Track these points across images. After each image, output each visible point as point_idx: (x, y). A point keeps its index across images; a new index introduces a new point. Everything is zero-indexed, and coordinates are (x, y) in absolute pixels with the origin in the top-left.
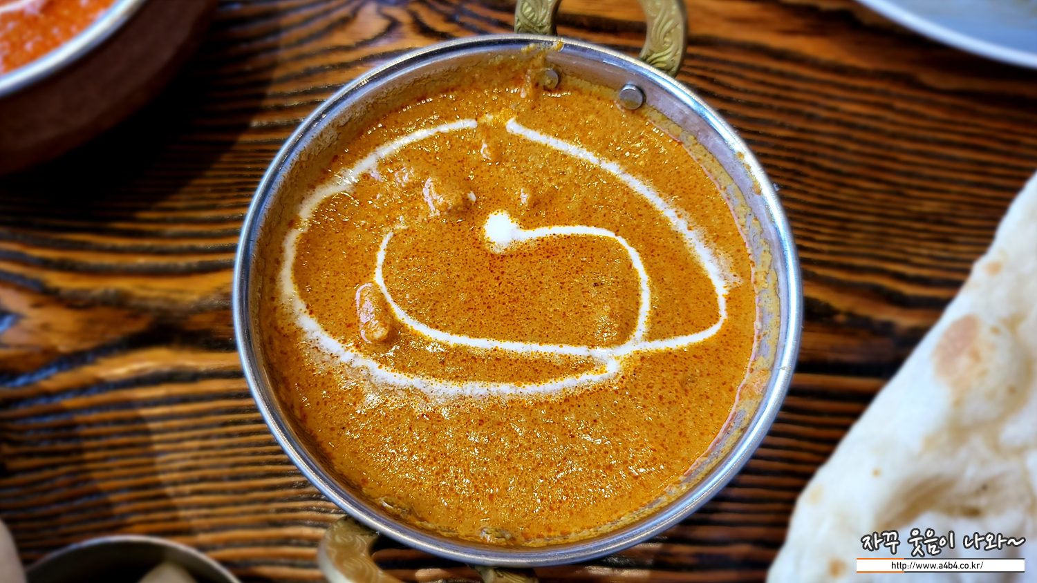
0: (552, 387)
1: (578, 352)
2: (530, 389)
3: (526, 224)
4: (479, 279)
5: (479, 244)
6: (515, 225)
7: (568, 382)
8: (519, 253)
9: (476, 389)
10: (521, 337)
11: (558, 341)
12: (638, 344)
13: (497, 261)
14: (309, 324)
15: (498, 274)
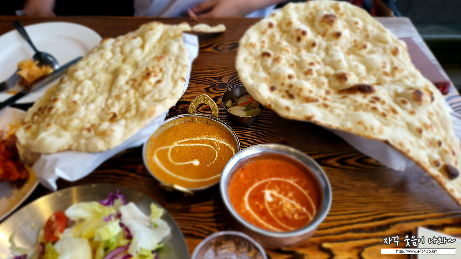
0: (186, 140)
1: (181, 145)
2: (189, 139)
3: (192, 164)
4: (199, 154)
5: (200, 160)
6: (194, 164)
7: (183, 141)
8: (192, 159)
9: (199, 139)
10: (191, 146)
11: (185, 146)
12: (171, 147)
13: (196, 157)
14: (228, 145)
15: (196, 155)
